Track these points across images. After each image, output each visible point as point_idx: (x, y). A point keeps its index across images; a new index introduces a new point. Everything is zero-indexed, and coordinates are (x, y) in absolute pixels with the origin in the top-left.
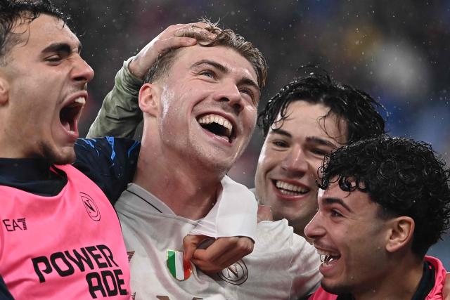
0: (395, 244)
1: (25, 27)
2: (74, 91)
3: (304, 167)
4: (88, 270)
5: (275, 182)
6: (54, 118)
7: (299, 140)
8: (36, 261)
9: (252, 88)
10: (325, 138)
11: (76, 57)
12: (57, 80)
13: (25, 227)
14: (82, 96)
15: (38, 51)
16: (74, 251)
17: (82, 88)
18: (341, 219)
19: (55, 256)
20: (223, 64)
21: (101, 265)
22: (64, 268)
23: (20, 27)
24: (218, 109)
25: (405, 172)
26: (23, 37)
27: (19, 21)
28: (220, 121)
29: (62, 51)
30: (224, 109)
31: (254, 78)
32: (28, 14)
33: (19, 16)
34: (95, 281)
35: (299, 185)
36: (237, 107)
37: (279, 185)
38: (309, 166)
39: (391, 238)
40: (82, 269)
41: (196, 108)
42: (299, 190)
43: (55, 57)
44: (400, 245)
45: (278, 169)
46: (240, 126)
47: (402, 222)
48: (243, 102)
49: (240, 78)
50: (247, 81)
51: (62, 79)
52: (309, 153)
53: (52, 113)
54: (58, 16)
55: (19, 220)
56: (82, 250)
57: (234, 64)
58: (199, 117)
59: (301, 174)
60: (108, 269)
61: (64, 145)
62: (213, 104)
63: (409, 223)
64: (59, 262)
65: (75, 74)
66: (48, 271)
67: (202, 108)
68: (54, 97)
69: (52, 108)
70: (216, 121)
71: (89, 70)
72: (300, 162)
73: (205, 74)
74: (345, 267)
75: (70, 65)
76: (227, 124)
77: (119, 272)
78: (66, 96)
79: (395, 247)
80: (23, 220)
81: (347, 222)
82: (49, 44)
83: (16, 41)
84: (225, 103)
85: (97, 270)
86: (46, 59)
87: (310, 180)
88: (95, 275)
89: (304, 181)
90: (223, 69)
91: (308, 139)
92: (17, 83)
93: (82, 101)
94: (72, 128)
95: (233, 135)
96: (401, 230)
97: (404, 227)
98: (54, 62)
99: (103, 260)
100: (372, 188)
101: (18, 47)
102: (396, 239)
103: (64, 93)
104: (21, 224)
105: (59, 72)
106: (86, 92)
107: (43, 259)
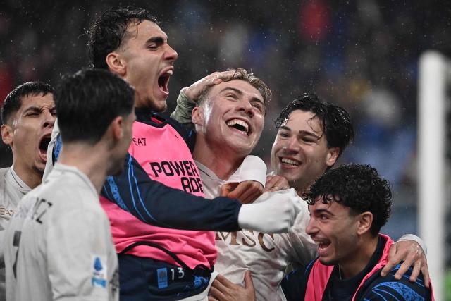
0: (363, 230)
1: (135, 28)
2: (166, 66)
3: (297, 149)
4: (182, 175)
5: (281, 158)
6: (155, 82)
7: (295, 132)
8: (153, 164)
9: (259, 103)
10: (311, 131)
11: (166, 45)
12: (156, 59)
13: (145, 144)
14: (171, 69)
15: (144, 43)
16: (175, 162)
17: (171, 64)
18: (327, 220)
19: (163, 163)
20: (240, 90)
21: (190, 174)
22: (169, 171)
23: (132, 28)
24: (239, 116)
25: (362, 185)
26: (134, 34)
27: (131, 24)
28: (241, 123)
29: (158, 42)
30: (242, 115)
31: (261, 98)
32: (136, 20)
33: (130, 21)
34: (186, 183)
35: (294, 160)
36: (250, 114)
37: (283, 160)
38: (301, 148)
39: (360, 226)
40: (179, 174)
41: (225, 116)
42: (295, 163)
43: (154, 45)
44: (366, 229)
45: (281, 151)
46: (254, 127)
47: (365, 216)
48: (253, 111)
49: (251, 97)
50: (256, 100)
51: (159, 59)
52: (301, 140)
53: (154, 80)
54: (153, 21)
55: (142, 139)
56: (180, 162)
57: (247, 90)
58: (227, 122)
59: (296, 153)
60: (193, 177)
61: (161, 100)
62: (235, 113)
63: (370, 216)
64: (166, 167)
65: (166, 56)
66: (160, 171)
67: (228, 116)
68: (155, 70)
69: (154, 77)
70: (238, 123)
71: (175, 53)
72: (295, 145)
73: (231, 96)
74: (334, 249)
75: (163, 50)
76: (244, 125)
77: (198, 180)
78: (161, 69)
79: (363, 232)
80: (144, 139)
81: (332, 221)
82: (150, 37)
83: (130, 36)
84: (243, 112)
85: (187, 176)
86: (148, 47)
87: (301, 157)
88: (186, 179)
89: (297, 157)
90: (240, 93)
91: (300, 132)
92: (132, 63)
93: (171, 72)
94: (165, 90)
95: (249, 132)
96: (365, 221)
97: (367, 218)
98: (153, 49)
99: (190, 171)
100: (344, 198)
101: (131, 40)
102: (363, 226)
103: (160, 68)
104: (143, 142)
105: (156, 55)
106: (172, 67)
107: (156, 164)
